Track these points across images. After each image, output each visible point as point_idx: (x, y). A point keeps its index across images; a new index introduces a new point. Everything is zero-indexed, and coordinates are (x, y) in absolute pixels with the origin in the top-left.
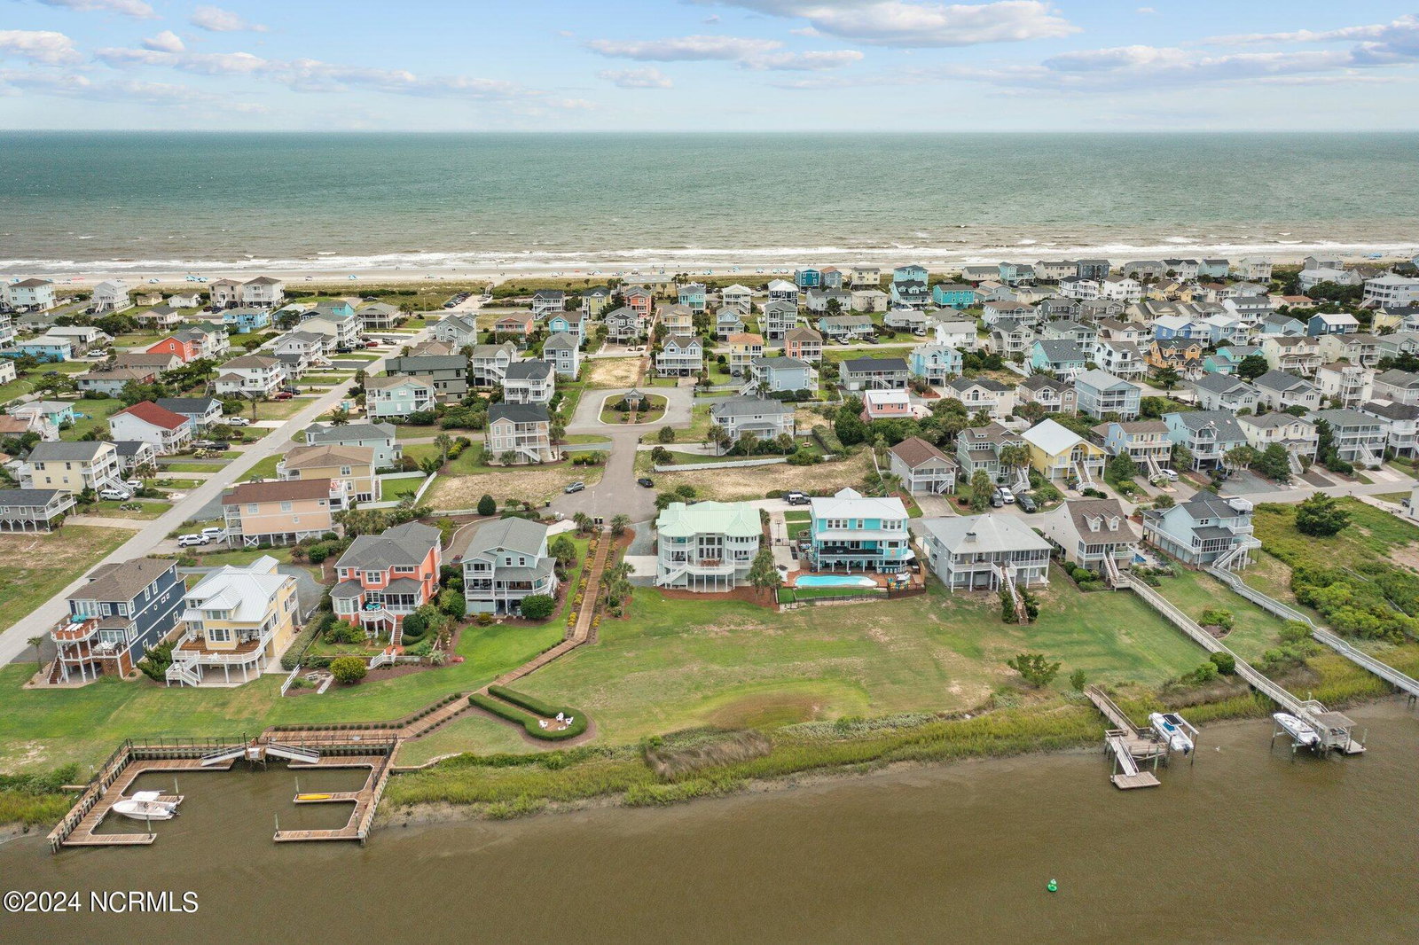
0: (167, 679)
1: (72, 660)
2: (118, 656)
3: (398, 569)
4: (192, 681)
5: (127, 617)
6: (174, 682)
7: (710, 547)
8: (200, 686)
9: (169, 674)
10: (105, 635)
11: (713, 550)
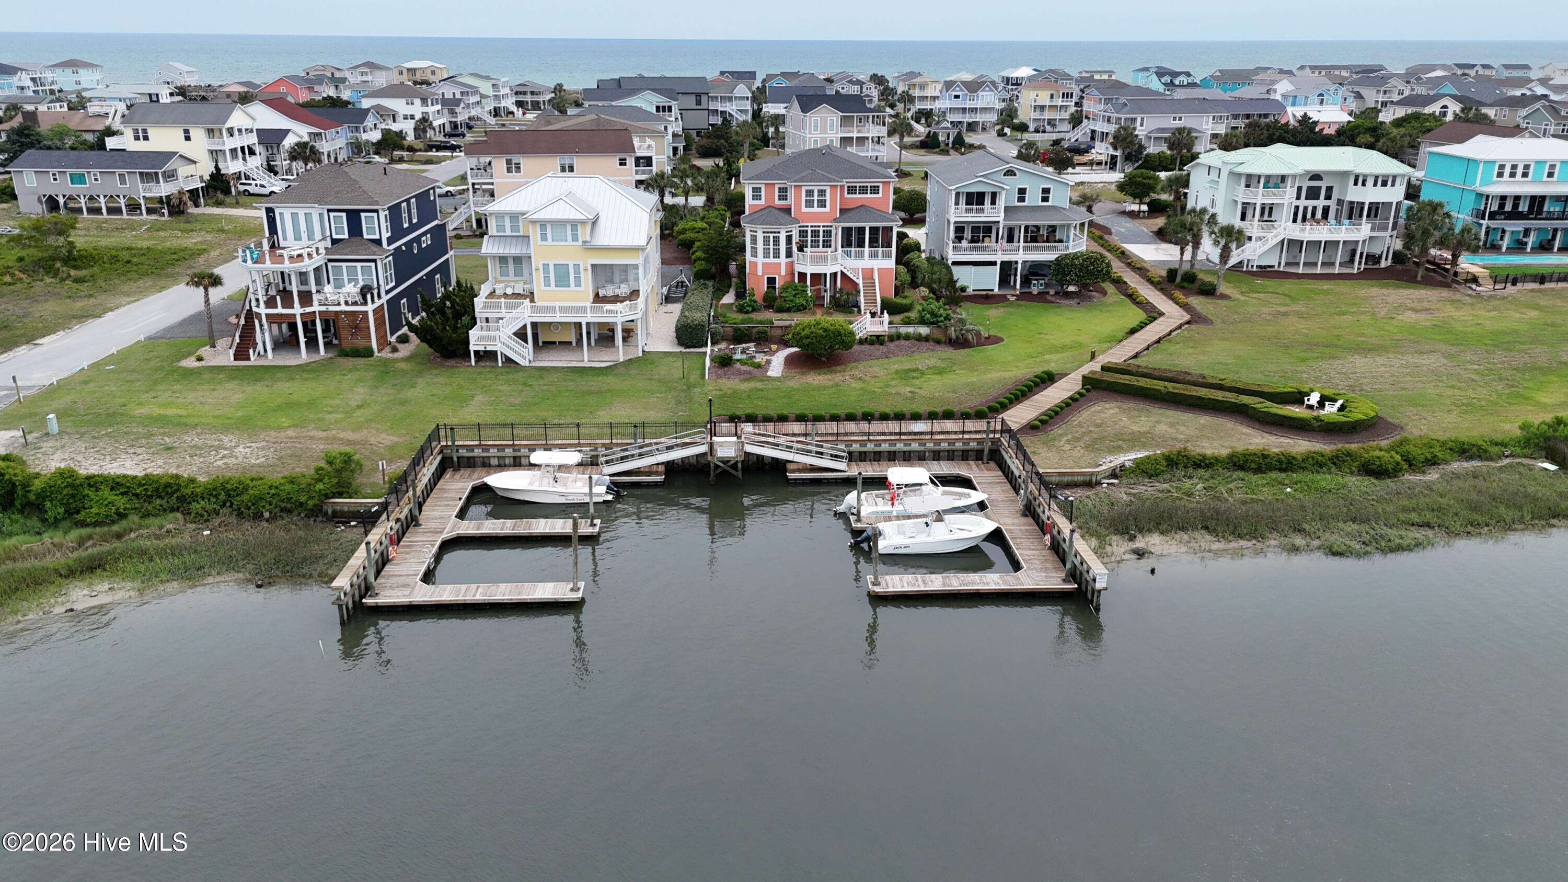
0: (472, 348)
1: (280, 310)
2: (370, 308)
3: (852, 190)
4: (524, 354)
5: (378, 242)
6: (487, 356)
7: (1311, 203)
8: (533, 364)
9: (477, 339)
10: (338, 271)
11: (1315, 208)
